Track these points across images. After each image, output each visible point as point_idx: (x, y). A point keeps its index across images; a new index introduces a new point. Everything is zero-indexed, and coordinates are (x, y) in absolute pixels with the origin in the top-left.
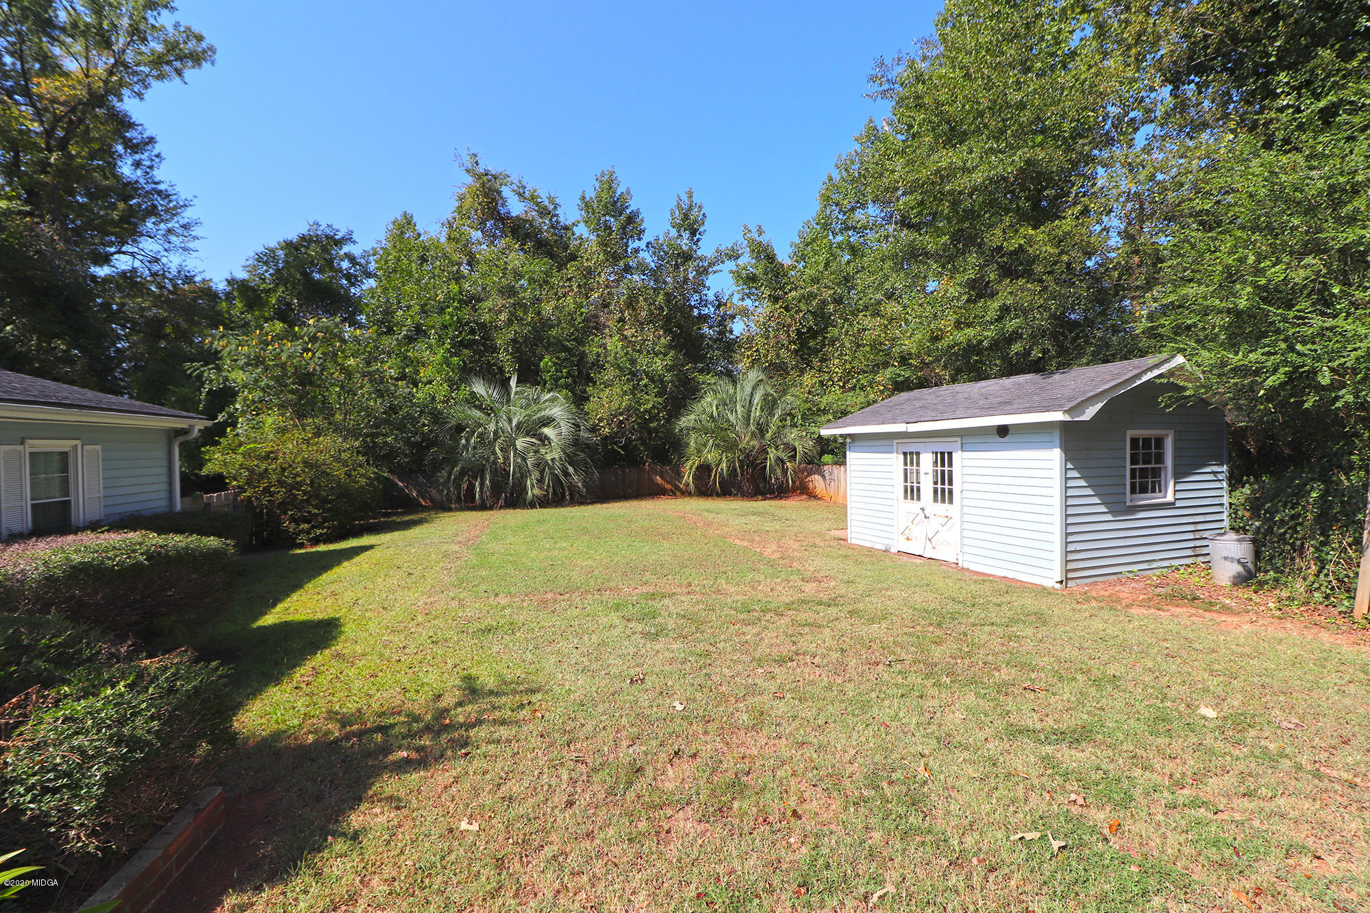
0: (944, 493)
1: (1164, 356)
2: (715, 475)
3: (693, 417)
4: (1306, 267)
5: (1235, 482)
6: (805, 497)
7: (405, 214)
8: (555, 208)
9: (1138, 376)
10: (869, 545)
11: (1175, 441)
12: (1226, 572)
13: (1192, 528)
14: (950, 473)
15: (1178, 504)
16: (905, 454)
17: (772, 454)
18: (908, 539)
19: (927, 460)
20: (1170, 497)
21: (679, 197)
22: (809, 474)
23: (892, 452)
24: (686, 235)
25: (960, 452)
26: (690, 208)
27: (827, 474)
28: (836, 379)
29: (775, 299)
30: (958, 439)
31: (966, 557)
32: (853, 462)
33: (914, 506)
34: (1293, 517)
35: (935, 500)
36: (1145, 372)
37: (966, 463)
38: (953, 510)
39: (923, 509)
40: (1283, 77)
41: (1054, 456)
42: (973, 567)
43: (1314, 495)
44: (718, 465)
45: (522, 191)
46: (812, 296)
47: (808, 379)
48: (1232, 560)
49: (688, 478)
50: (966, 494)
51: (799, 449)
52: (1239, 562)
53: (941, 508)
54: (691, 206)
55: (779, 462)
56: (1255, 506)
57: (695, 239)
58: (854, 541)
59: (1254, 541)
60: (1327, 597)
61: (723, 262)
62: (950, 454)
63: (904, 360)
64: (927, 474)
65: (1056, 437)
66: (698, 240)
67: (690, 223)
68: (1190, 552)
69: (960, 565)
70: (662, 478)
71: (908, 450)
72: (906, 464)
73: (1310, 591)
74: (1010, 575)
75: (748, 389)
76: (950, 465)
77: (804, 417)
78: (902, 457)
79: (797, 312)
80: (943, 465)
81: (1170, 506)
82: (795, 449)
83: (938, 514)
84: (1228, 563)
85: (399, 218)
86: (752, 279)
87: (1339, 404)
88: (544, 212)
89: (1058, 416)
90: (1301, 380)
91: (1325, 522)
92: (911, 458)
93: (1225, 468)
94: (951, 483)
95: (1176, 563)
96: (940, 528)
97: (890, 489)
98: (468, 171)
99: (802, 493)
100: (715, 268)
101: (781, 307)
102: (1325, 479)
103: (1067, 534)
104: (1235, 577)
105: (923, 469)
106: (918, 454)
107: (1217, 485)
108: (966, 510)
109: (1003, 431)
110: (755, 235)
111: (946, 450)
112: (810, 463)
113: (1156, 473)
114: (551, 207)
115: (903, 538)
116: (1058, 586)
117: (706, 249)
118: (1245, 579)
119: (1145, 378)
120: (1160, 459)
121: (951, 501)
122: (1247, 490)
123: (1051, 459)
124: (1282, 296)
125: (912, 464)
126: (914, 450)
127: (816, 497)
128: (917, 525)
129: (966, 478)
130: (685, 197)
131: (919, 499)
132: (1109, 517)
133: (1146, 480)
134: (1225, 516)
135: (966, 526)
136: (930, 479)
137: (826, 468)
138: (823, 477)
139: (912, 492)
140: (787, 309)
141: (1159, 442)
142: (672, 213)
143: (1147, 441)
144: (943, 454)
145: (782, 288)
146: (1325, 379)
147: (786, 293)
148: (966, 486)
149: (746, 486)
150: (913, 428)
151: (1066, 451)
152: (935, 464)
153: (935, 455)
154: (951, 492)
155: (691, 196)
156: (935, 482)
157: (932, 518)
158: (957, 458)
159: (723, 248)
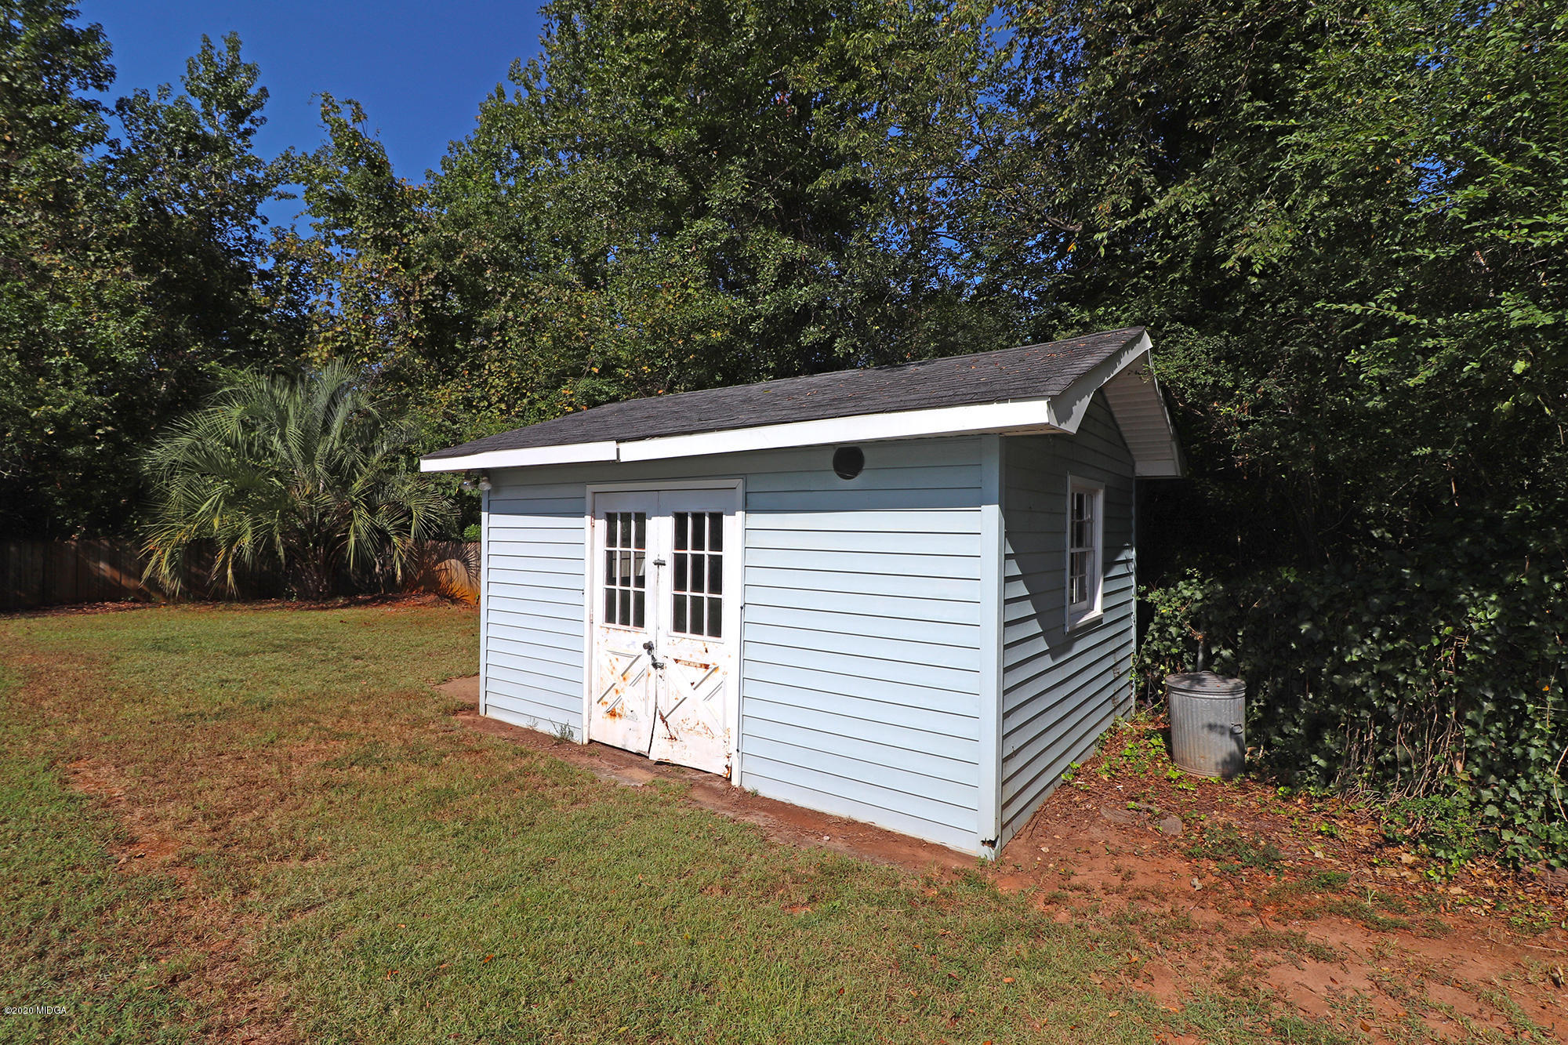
0: (699, 611)
2: (225, 562)
3: (185, 441)
6: (432, 597)
10: (523, 723)
11: (1105, 504)
12: (1209, 753)
13: (1112, 660)
14: (717, 563)
15: (1104, 620)
16: (611, 518)
17: (361, 521)
18: (613, 714)
19: (660, 532)
20: (1098, 610)
21: (206, 40)
22: (441, 559)
23: (581, 514)
24: (222, 115)
25: (740, 514)
26: (232, 68)
27: (471, 557)
28: (494, 399)
29: (383, 244)
30: (738, 483)
31: (751, 765)
32: (495, 535)
33: (629, 639)
35: (679, 626)
37: (757, 539)
38: (724, 650)
39: (649, 647)
41: (984, 526)
42: (768, 791)
44: (233, 540)
47: (447, 393)
48: (1222, 729)
49: (161, 565)
50: (752, 614)
51: (418, 512)
52: (1232, 733)
53: (691, 644)
54: (234, 66)
55: (376, 536)
57: (242, 127)
58: (492, 714)
62: (717, 520)
64: (659, 564)
65: (992, 475)
66: (248, 132)
67: (231, 97)
68: (1111, 706)
69: (735, 782)
70: (113, 564)
71: (618, 510)
72: (611, 541)
74: (863, 817)
75: (322, 400)
76: (717, 544)
78: (602, 525)
79: (425, 270)
80: (698, 544)
81: (1099, 624)
82: (409, 513)
83: (685, 657)
84: (1215, 737)
86: (342, 202)
92: (625, 527)
93: (1134, 553)
94: (717, 586)
96: (687, 691)
97: (578, 598)
99: (427, 592)
100: (281, 188)
101: (396, 259)
104: (1225, 763)
105: (652, 552)
106: (641, 518)
108: (751, 652)
109: (848, 458)
111: (708, 507)
112: (439, 537)
113: (1083, 563)
115: (600, 711)
116: (987, 853)
120: (1087, 537)
121: (716, 630)
125: (626, 542)
126: (632, 508)
127: (454, 600)
128: (633, 684)
129: (755, 577)
130: (220, 46)
131: (640, 622)
132: (1049, 661)
135: (750, 689)
136: (668, 573)
137: (471, 547)
138: (466, 564)
139: (626, 607)
140: (406, 264)
144: (698, 518)
145: (398, 226)
147: (406, 236)
148: (754, 596)
149: (312, 580)
150: (634, 452)
151: (1007, 513)
152: (680, 542)
153: (680, 519)
154: (716, 607)
155: (234, 48)
156: (680, 583)
157: (671, 667)
158: (733, 525)
159: (296, 154)
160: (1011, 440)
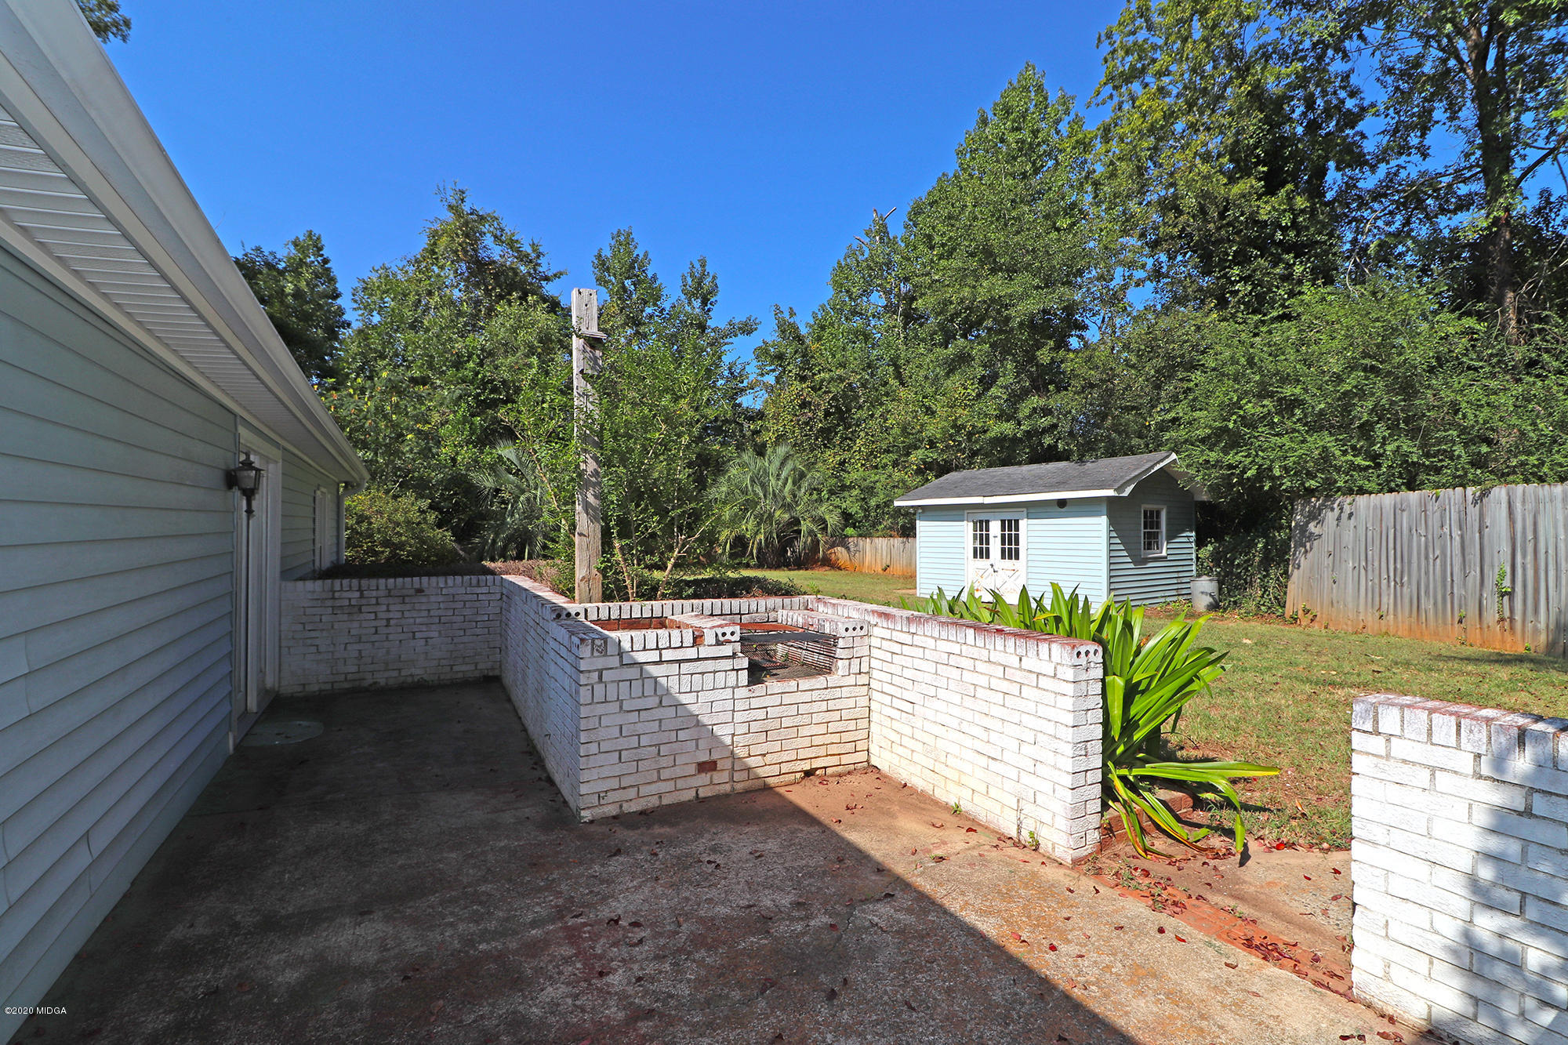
0: (1011, 552)
1: (1163, 454)
2: (752, 546)
3: (719, 488)
4: (1263, 406)
5: (1200, 543)
6: (826, 568)
7: (310, 234)
8: (538, 257)
9: (1152, 467)
11: (1168, 513)
12: (1202, 602)
13: (1176, 575)
14: (1017, 536)
15: (1169, 558)
16: (975, 522)
17: (805, 526)
18: (977, 590)
19: (995, 528)
20: (1164, 554)
21: (692, 264)
22: (837, 547)
23: (963, 521)
24: (697, 303)
25: (1025, 519)
26: (703, 275)
27: (851, 546)
28: (858, 458)
30: (1025, 510)
32: (925, 531)
33: (983, 563)
34: (1245, 561)
35: (1003, 557)
36: (1155, 464)
37: (1030, 528)
38: (1020, 564)
39: (991, 565)
40: (1236, 271)
41: (1102, 522)
43: (1260, 545)
44: (755, 537)
45: (499, 233)
46: (841, 379)
47: (830, 457)
48: (1206, 594)
50: (1030, 552)
51: (829, 522)
52: (1210, 595)
53: (1008, 563)
56: (1216, 557)
57: (707, 308)
59: (1218, 581)
60: (1270, 608)
61: (736, 336)
62: (1017, 522)
63: (932, 444)
64: (995, 537)
65: (1104, 509)
66: (709, 310)
67: (703, 292)
68: (1174, 593)
71: (978, 519)
72: (975, 529)
73: (1258, 607)
75: (776, 463)
76: (1017, 529)
77: (831, 492)
78: (971, 524)
81: (1163, 559)
82: (826, 522)
83: (1005, 568)
84: (1204, 596)
85: (302, 238)
86: (779, 357)
87: (1284, 487)
88: (523, 258)
89: (1110, 493)
90: (1264, 473)
91: (1267, 562)
92: (982, 525)
93: (1194, 534)
94: (1017, 543)
95: (1168, 600)
96: (1007, 579)
97: (962, 551)
98: (451, 207)
99: (823, 565)
100: (729, 340)
102: (1266, 536)
103: (1111, 577)
104: (1207, 605)
105: (992, 533)
106: (987, 522)
107: (1189, 545)
108: (1030, 564)
109: (1062, 503)
110: (786, 315)
111: (1013, 518)
112: (836, 535)
113: (1156, 535)
114: (533, 255)
117: (717, 320)
118: (1214, 607)
119: (1156, 468)
120: (1158, 526)
121: (1017, 558)
122: (1210, 548)
123: (1100, 524)
124: (1249, 422)
125: (981, 529)
126: (983, 518)
127: (840, 569)
128: (986, 578)
129: (1030, 539)
130: (697, 265)
131: (988, 557)
132: (1132, 566)
133: (1151, 540)
134: (1194, 568)
135: (1031, 575)
136: (999, 540)
137: (850, 540)
138: (848, 549)
139: (982, 553)
141: (1158, 513)
142: (684, 278)
143: (1152, 512)
144: (1010, 521)
145: (810, 369)
146: (1277, 472)
147: (814, 374)
148: (1031, 546)
149: (770, 558)
150: (988, 501)
151: (1109, 517)
152: (1003, 529)
153: (1003, 522)
154: (1017, 550)
155: (703, 265)
156: (1003, 543)
157: (1000, 571)
158: (1023, 523)
159: (736, 321)
160: (1108, 497)
